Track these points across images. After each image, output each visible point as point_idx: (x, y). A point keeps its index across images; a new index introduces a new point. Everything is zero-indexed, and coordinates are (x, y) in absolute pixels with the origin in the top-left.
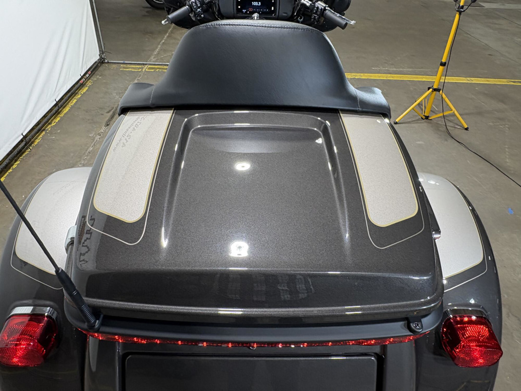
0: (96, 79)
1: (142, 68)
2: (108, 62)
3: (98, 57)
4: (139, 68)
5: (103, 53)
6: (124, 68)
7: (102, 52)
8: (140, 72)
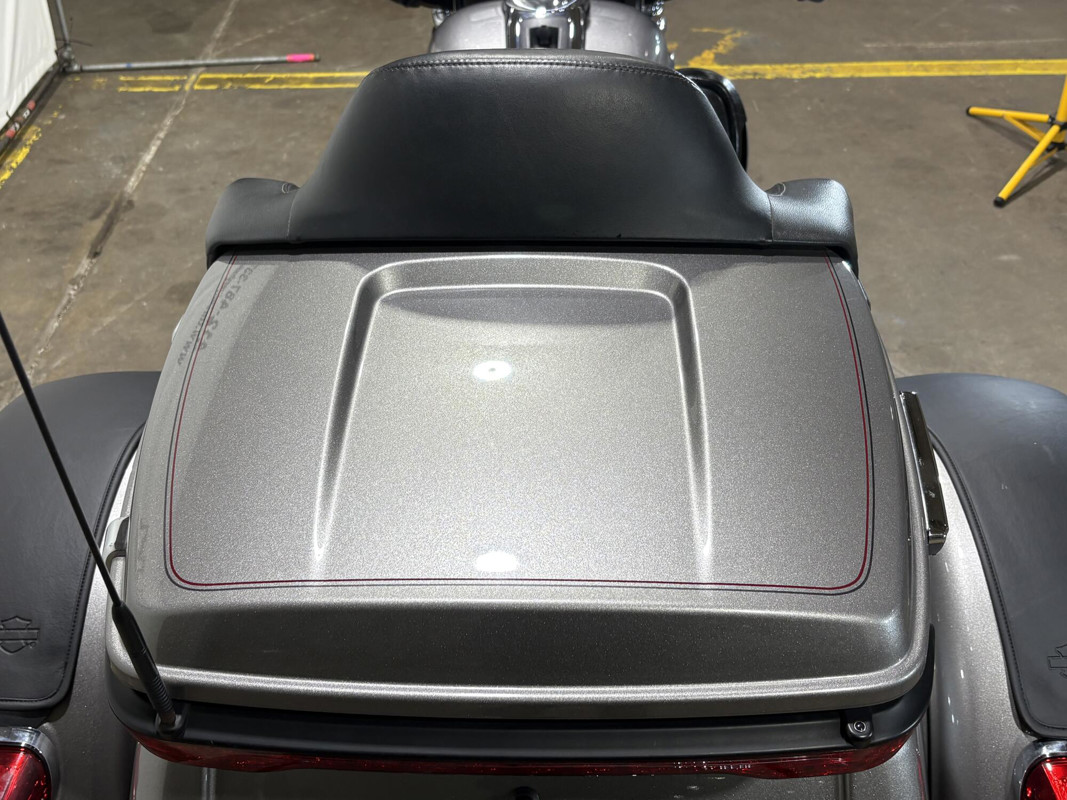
0: (50, 122)
1: (182, 83)
2: (81, 71)
4: (173, 84)
5: (66, 45)
6: (129, 84)
8: (177, 93)
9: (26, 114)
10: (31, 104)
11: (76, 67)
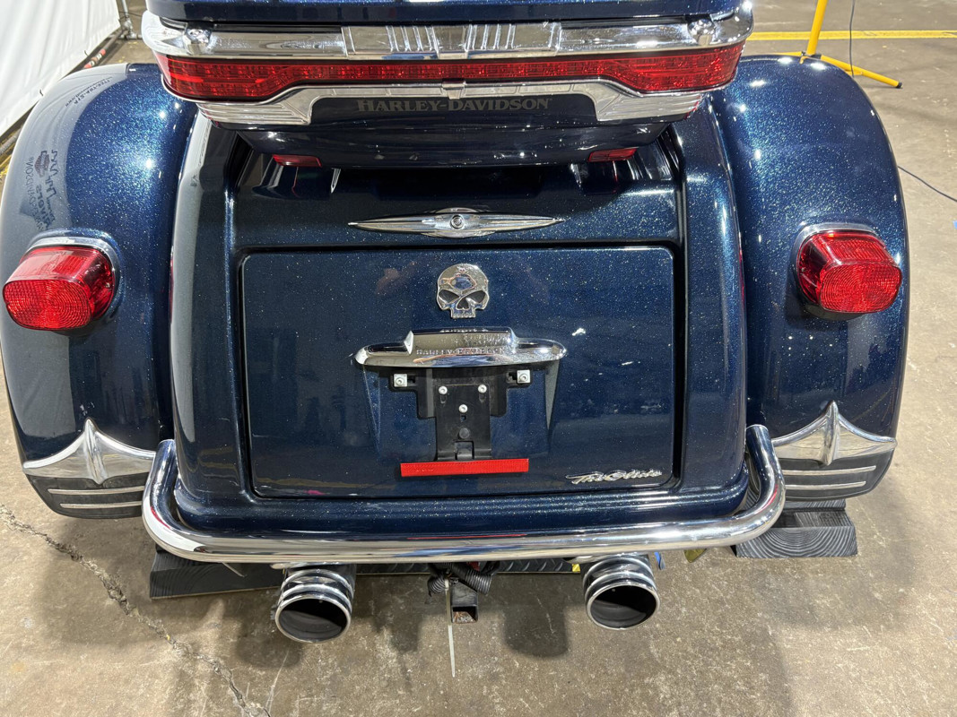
3: (118, 25)
9: (99, 56)
10: (103, 51)
11: (134, 35)
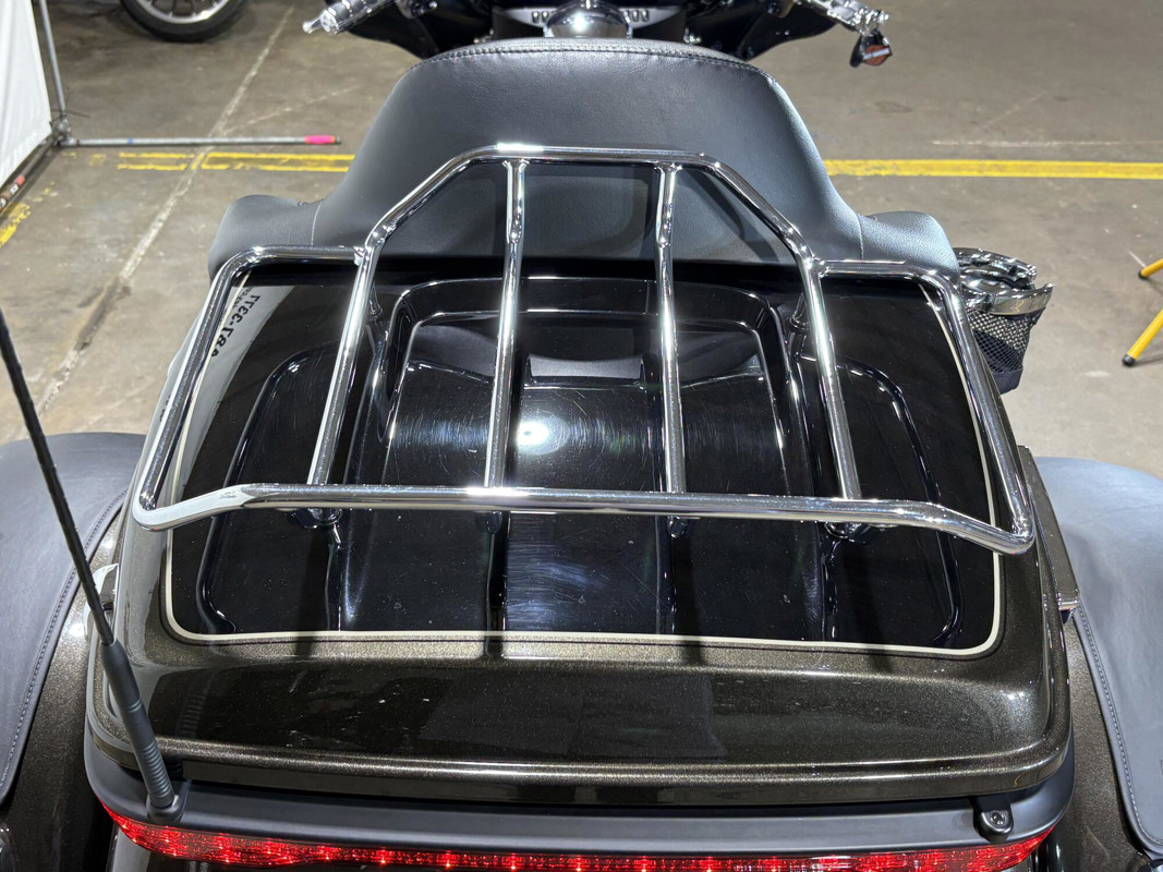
0: (40, 200)
1: (189, 162)
2: (78, 145)
4: (178, 162)
5: (61, 117)
6: (130, 161)
7: (58, 114)
8: (182, 172)
